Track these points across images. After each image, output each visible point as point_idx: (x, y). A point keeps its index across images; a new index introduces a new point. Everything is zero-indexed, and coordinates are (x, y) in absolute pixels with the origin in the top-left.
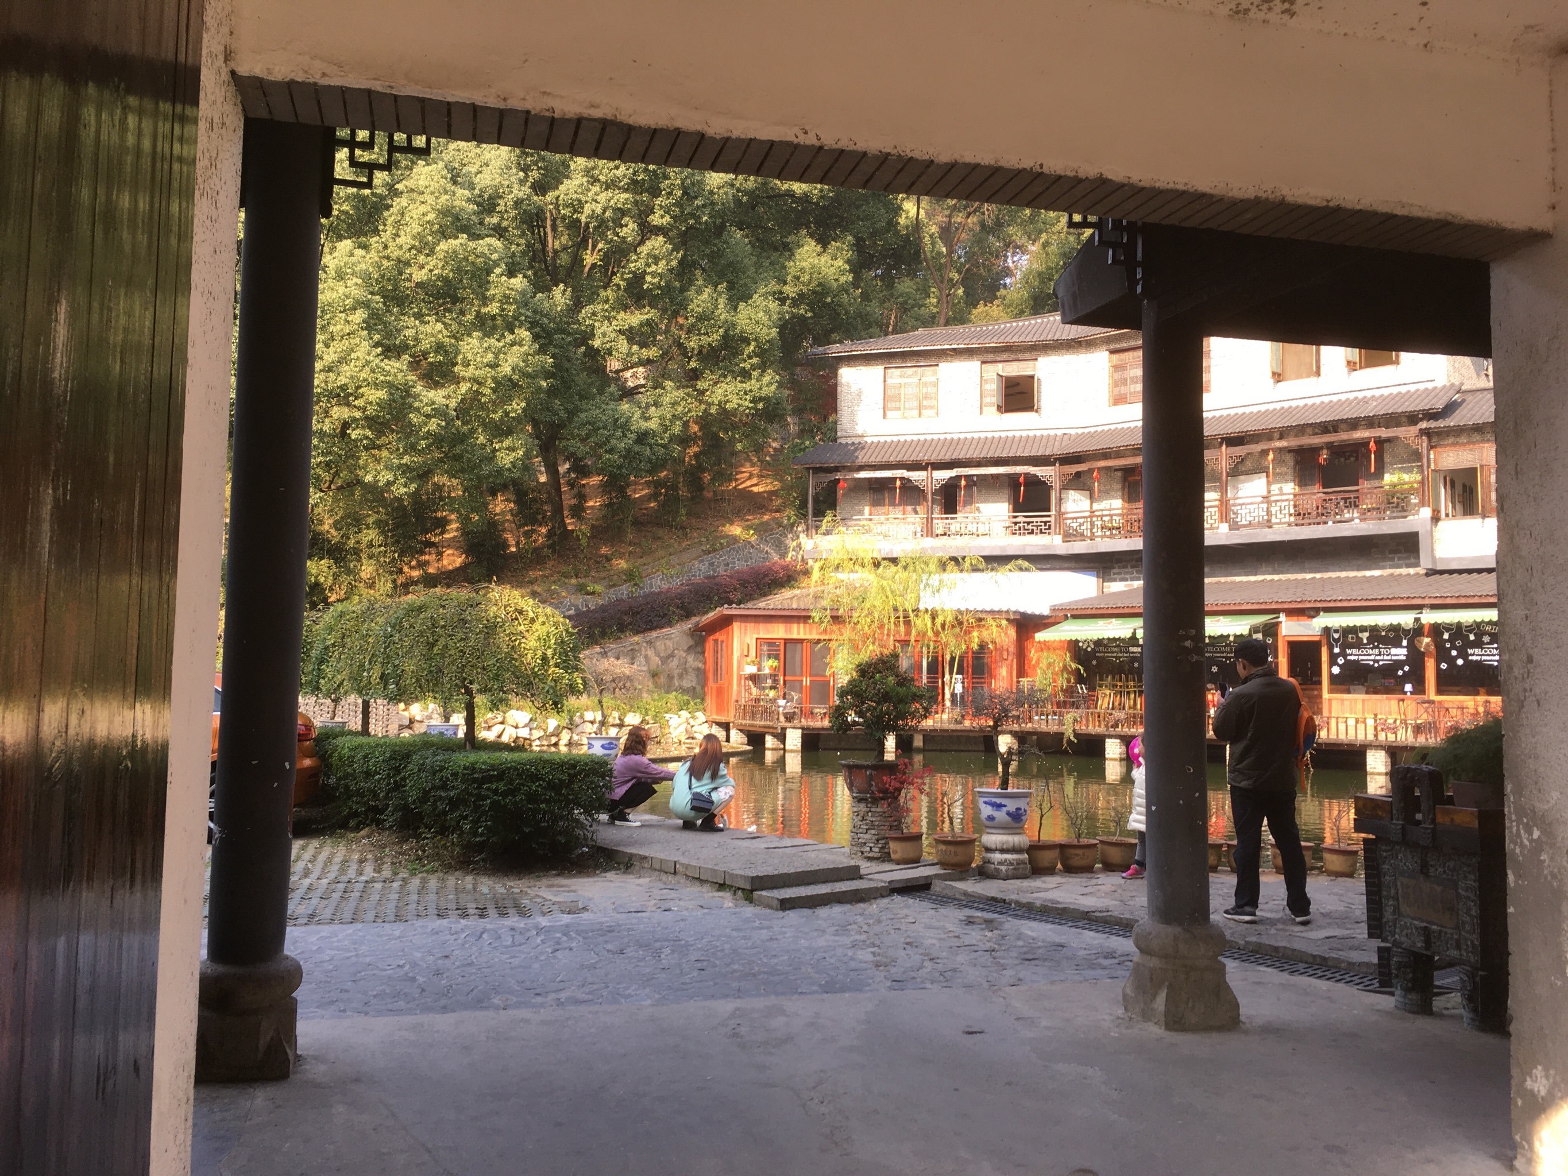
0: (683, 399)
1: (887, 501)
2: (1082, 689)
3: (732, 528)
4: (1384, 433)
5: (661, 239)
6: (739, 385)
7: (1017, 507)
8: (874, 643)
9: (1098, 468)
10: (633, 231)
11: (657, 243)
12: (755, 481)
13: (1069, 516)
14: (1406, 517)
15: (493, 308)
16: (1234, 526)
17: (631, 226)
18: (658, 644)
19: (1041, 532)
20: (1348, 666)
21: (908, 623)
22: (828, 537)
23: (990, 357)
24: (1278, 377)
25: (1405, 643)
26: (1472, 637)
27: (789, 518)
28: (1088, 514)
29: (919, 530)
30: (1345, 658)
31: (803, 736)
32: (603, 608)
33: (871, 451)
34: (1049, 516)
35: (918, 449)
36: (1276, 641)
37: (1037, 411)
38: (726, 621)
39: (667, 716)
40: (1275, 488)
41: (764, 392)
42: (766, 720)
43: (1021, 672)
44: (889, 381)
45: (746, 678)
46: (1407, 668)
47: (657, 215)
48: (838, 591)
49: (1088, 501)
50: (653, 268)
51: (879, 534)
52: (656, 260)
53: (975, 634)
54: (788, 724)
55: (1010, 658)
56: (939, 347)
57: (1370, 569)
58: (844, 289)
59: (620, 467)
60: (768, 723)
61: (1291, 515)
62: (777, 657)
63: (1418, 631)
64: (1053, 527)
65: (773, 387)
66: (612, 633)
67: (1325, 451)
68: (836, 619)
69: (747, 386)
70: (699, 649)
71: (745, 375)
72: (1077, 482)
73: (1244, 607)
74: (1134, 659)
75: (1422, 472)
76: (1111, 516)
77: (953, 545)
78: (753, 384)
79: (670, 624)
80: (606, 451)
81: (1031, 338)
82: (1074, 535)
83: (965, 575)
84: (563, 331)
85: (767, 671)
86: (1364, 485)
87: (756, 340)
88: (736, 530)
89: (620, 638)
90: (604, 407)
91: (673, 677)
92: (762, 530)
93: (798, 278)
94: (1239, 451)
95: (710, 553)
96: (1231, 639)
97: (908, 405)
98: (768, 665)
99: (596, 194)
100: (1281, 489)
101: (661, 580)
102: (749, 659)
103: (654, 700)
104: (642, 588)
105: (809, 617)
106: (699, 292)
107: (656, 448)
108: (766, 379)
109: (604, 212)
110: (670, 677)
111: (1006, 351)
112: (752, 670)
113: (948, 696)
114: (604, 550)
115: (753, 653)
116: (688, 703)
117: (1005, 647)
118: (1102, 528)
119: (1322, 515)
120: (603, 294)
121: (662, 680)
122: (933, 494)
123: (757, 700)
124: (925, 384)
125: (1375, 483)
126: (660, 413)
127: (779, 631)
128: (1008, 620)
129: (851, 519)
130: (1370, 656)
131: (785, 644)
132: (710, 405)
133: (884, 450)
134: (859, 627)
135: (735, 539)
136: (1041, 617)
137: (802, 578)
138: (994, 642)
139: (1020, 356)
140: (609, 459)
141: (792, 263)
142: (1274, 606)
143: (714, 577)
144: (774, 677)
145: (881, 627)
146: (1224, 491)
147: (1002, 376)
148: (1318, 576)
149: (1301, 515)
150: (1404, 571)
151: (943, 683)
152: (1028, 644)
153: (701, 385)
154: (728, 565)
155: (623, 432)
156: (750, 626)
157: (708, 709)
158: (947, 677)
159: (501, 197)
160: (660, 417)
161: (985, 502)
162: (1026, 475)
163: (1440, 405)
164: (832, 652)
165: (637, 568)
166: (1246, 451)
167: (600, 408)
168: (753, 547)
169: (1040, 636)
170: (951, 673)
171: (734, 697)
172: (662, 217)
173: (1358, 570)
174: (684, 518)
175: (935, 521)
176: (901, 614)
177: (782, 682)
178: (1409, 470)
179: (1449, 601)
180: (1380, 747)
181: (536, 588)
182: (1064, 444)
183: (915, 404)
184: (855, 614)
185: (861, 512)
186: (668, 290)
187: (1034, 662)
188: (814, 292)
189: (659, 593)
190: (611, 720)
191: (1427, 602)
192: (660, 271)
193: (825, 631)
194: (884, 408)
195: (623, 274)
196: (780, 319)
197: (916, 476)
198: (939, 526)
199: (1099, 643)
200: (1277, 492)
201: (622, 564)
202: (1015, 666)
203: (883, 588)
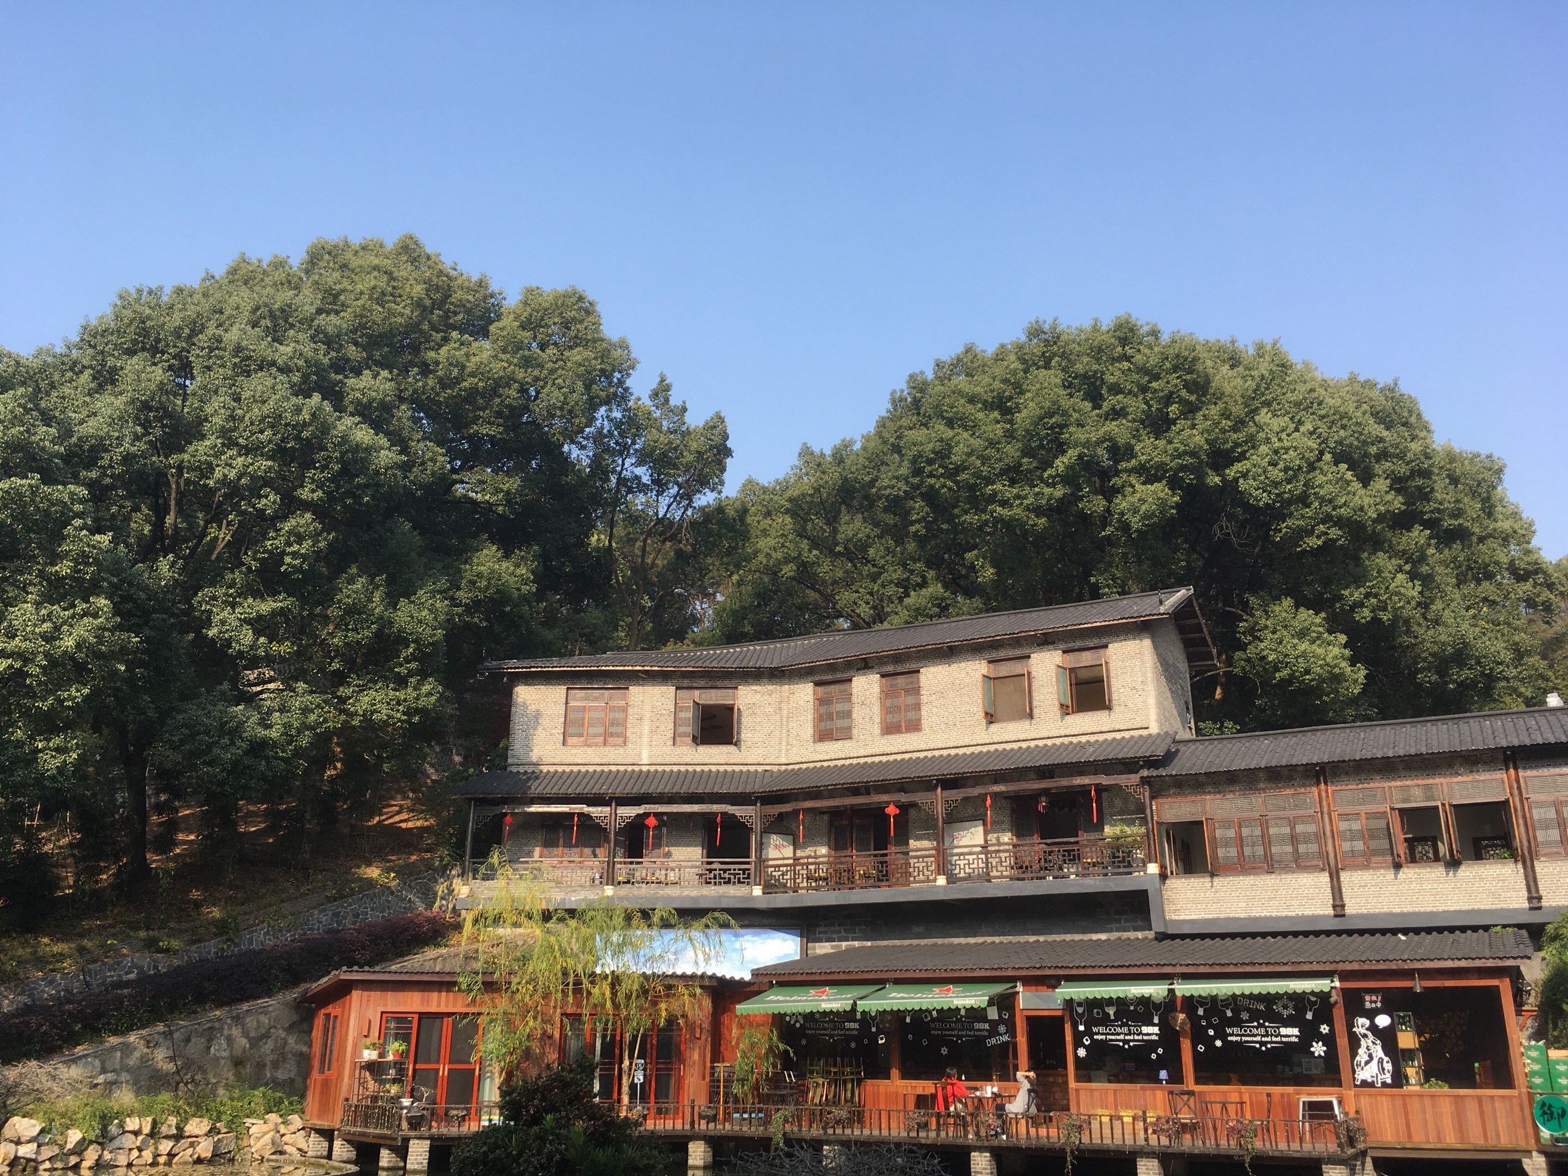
0: (318, 706)
1: (561, 841)
2: (790, 1077)
3: (369, 870)
4: (1104, 780)
5: (308, 516)
6: (391, 693)
7: (712, 852)
8: (535, 1018)
9: (803, 810)
10: (274, 502)
11: (305, 520)
12: (404, 816)
13: (771, 863)
14: (1130, 873)
15: (64, 568)
16: (952, 879)
17: (271, 497)
18: (248, 1020)
19: (739, 882)
20: (1096, 1048)
21: (578, 989)
22: (488, 883)
23: (686, 683)
24: (991, 718)
25: (1156, 1020)
26: (1229, 1014)
27: (442, 859)
28: (791, 861)
29: (597, 876)
30: (1092, 1039)
31: (432, 1150)
32: (178, 971)
33: (546, 781)
34: (748, 863)
35: (601, 781)
36: (1013, 1016)
37: (736, 745)
38: (343, 989)
39: (249, 1121)
40: (992, 837)
41: (422, 703)
42: (383, 1125)
43: (717, 1056)
44: (572, 704)
45: (362, 1068)
46: (1160, 1051)
47: (307, 489)
48: (495, 951)
49: (792, 847)
50: (296, 547)
51: (550, 881)
52: (300, 539)
53: (663, 1006)
54: (413, 1133)
55: (703, 1037)
56: (630, 668)
57: (1097, 932)
58: (525, 599)
59: (221, 784)
60: (385, 1131)
61: (1012, 868)
62: (405, 1038)
63: (1170, 1004)
64: (752, 876)
65: (433, 699)
66: (185, 1005)
67: (1043, 799)
68: (490, 987)
69: (401, 695)
70: (305, 1027)
71: (401, 682)
72: (780, 825)
73: (976, 974)
74: (848, 1039)
75: (1146, 824)
76: (819, 864)
77: (641, 894)
78: (408, 693)
79: (269, 993)
80: (205, 763)
81: (731, 665)
82: (775, 886)
83: (654, 932)
84: (164, 610)
85: (391, 1057)
86: (1084, 837)
87: (415, 641)
88: (373, 872)
89: (195, 1012)
90: (211, 708)
91: (264, 1066)
92: (405, 873)
93: (473, 583)
94: (956, 794)
95: (335, 900)
96: (963, 1012)
97: (591, 730)
98: (394, 1049)
99: (231, 457)
100: (998, 839)
101: (265, 934)
102: (368, 1041)
103: (232, 1099)
104: (237, 945)
105: (455, 983)
106: (351, 581)
107: (275, 763)
108: (426, 688)
109: (239, 478)
110: (261, 1066)
111: (703, 677)
112: (369, 1055)
113: (625, 1089)
114: (195, 894)
115: (375, 1032)
116: (281, 1101)
117: (698, 1022)
118: (808, 878)
119: (1046, 867)
120: (229, 576)
121: (248, 1069)
122: (616, 834)
123: (375, 1099)
124: (613, 709)
125: (1093, 836)
126: (286, 720)
127: (413, 1003)
128: (701, 987)
129: (517, 861)
130: (1120, 1036)
131: (420, 1019)
132: (352, 715)
133: (561, 781)
134: (518, 997)
135: (371, 883)
136: (741, 983)
137: (451, 933)
138: (684, 1016)
139: (719, 684)
140: (207, 773)
141: (468, 567)
142: (1010, 973)
143: (338, 931)
144: (399, 1066)
145: (546, 996)
146: (939, 838)
147: (698, 704)
148: (1042, 939)
149: (1021, 868)
150: (1132, 935)
151: (620, 1069)
152: (726, 1019)
153: (343, 691)
154: (357, 916)
155: (231, 740)
156: (376, 995)
157: (308, 1110)
158: (626, 1063)
159: (107, 451)
160: (284, 725)
161: (676, 845)
162: (724, 814)
163: (1160, 752)
164: (480, 1032)
165: (235, 919)
166: (962, 796)
167: (203, 709)
168: (392, 893)
169: (742, 1008)
170: (631, 1057)
171: (344, 1094)
172: (313, 491)
173: (1084, 933)
174: (307, 856)
175: (618, 866)
176: (571, 980)
177: (410, 1073)
178: (1130, 823)
179: (1202, 970)
180: (1150, 1154)
181: (87, 943)
182: (765, 781)
183: (601, 730)
184: (515, 980)
185: (530, 854)
186: (310, 576)
187: (733, 1043)
188: (491, 599)
189: (261, 952)
190: (164, 1130)
191: (1179, 970)
192: (303, 551)
193: (474, 1001)
194: (564, 733)
195: (255, 553)
196: (448, 621)
197: (595, 811)
198: (622, 872)
199: (810, 1017)
200: (994, 841)
201: (216, 913)
202: (709, 1047)
203: (551, 947)
